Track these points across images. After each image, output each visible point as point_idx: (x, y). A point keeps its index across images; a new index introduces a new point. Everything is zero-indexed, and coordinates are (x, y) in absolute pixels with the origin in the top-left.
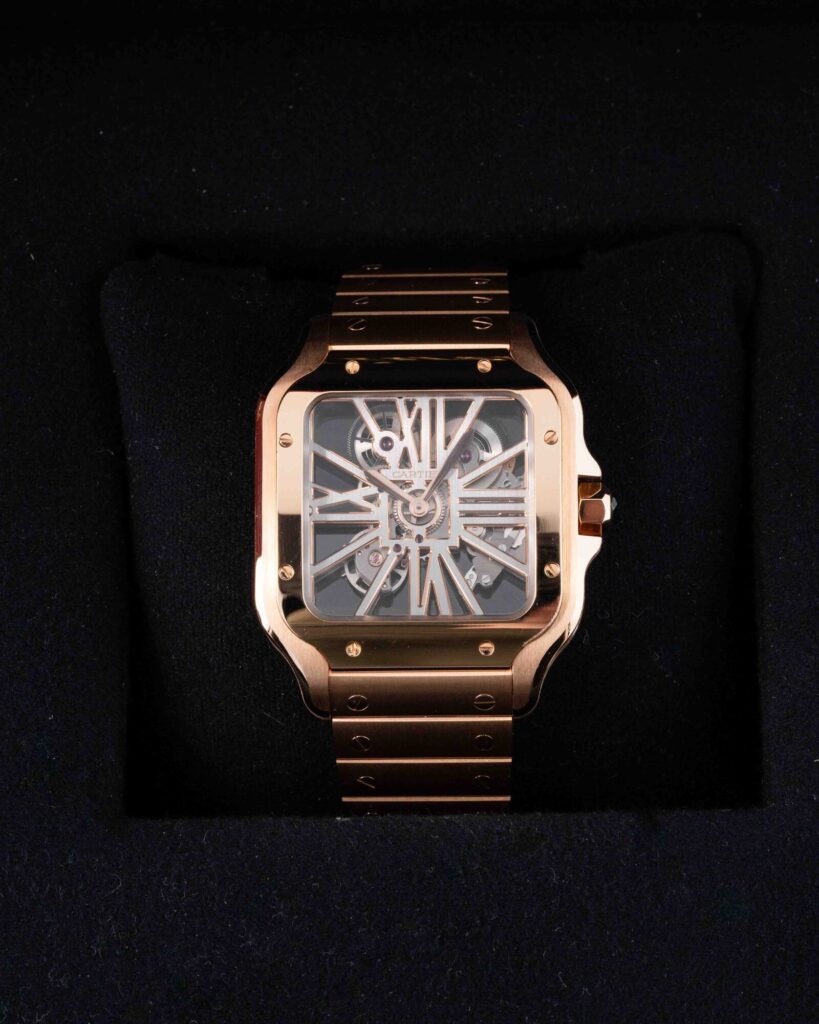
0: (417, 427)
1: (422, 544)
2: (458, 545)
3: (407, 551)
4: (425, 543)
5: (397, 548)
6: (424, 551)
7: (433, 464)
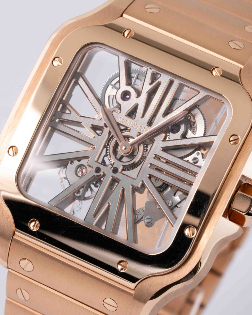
0: (151, 94)
1: (116, 175)
2: (139, 186)
3: (104, 175)
4: (118, 175)
5: (98, 170)
6: (114, 181)
7: (150, 123)
